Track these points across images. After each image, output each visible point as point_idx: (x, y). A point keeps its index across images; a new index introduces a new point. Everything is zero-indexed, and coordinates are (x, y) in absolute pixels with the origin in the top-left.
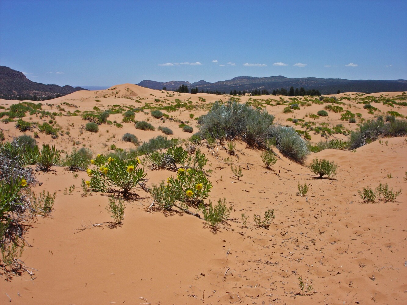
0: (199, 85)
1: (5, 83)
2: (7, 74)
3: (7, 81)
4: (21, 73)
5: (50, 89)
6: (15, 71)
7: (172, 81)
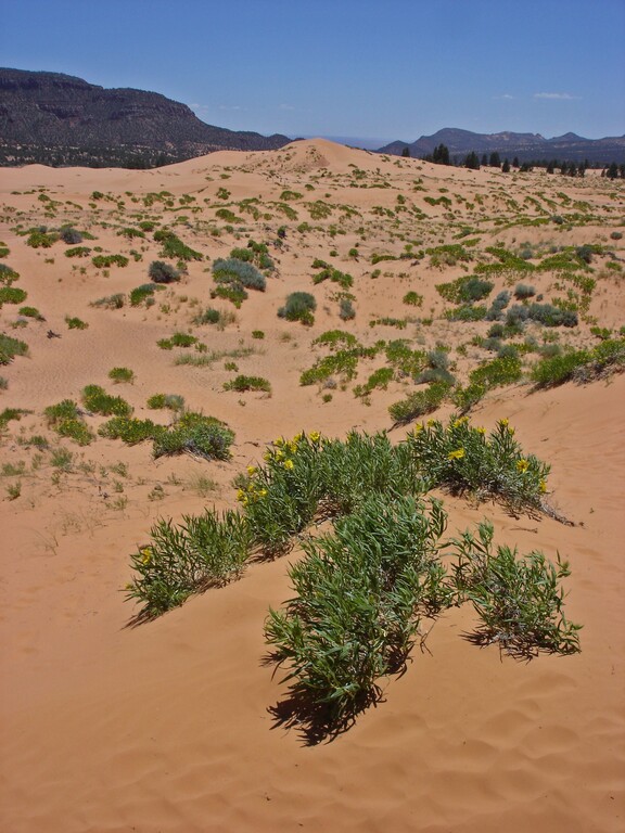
0: (562, 143)
1: (152, 126)
2: (157, 108)
3: (157, 123)
4: (186, 106)
5: (242, 140)
6: (173, 102)
7: (505, 133)
